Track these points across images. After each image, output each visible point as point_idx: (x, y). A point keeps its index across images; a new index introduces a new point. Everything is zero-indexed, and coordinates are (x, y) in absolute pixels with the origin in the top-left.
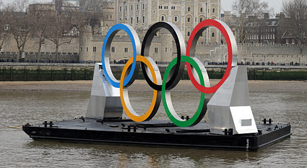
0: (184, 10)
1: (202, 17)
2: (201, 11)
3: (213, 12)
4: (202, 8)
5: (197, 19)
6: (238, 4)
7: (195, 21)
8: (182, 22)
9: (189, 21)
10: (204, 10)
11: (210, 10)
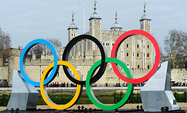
0: (123, 46)
1: (138, 52)
2: (138, 47)
3: (148, 48)
4: (138, 45)
5: (134, 54)
6: (169, 39)
7: (133, 55)
8: (122, 56)
9: (127, 56)
10: (140, 46)
11: (145, 47)
